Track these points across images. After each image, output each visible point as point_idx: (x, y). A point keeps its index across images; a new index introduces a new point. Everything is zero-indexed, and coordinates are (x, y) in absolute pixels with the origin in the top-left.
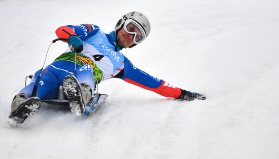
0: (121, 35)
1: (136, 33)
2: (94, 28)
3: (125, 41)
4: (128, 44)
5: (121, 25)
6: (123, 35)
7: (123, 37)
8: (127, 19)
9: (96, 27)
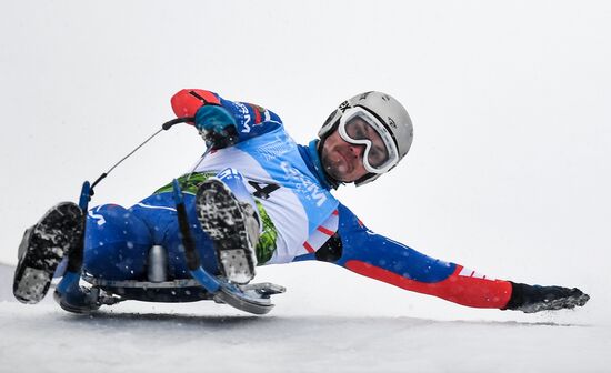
0: (332, 148)
1: (368, 143)
2: (268, 118)
3: (340, 163)
4: (349, 171)
5: (332, 123)
6: (337, 149)
7: (336, 153)
8: (347, 107)
9: (273, 116)
